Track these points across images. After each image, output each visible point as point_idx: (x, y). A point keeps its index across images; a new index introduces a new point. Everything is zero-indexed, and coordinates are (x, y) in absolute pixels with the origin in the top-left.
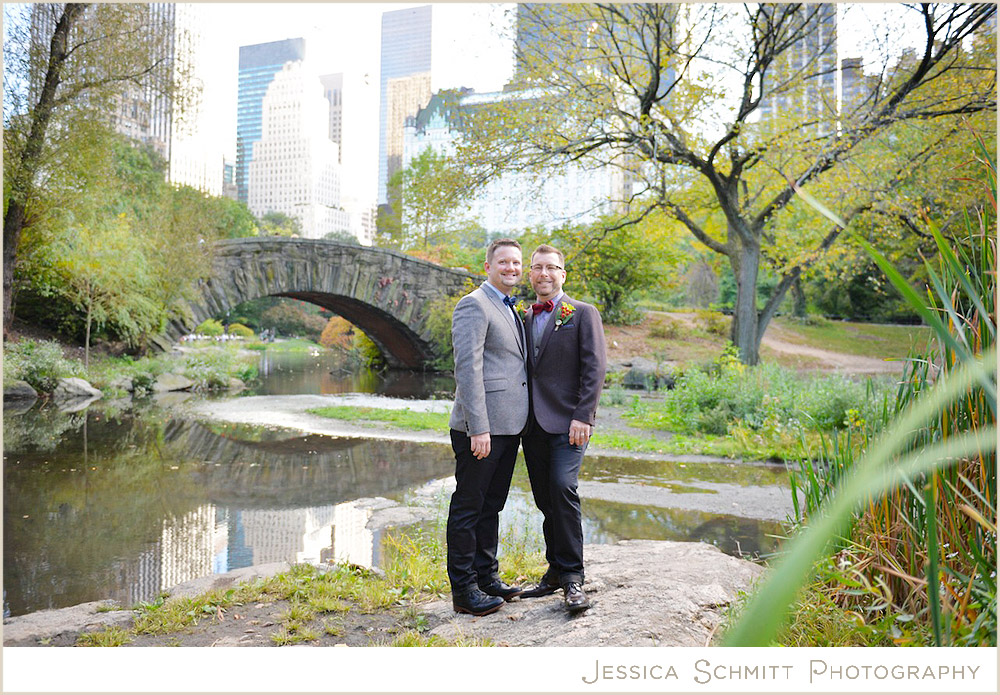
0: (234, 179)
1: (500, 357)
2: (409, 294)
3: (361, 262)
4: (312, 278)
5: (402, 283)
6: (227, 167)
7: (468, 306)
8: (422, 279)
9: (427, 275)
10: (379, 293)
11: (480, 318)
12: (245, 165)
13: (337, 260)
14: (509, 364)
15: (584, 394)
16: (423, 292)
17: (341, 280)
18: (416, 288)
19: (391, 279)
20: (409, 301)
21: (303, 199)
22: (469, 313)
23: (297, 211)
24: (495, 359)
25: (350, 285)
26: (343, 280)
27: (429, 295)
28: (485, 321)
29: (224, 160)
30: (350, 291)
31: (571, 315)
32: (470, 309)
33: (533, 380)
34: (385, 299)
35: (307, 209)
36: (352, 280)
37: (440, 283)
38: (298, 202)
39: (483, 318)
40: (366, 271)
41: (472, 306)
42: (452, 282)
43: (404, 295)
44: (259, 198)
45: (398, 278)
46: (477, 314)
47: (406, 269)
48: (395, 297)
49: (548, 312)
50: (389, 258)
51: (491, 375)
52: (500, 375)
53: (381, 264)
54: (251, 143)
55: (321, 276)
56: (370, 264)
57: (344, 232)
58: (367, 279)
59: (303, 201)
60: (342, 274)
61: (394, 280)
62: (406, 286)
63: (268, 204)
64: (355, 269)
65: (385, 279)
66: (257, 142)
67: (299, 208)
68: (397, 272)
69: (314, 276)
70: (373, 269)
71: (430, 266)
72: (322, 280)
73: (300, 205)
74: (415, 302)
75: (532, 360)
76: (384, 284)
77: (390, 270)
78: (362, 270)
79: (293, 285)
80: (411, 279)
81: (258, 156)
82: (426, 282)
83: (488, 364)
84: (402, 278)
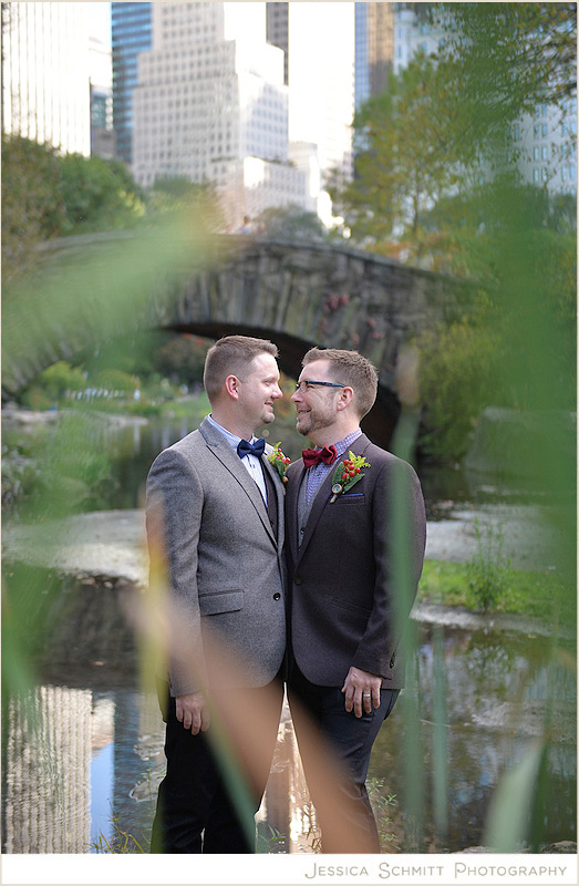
0: (110, 119)
1: (230, 553)
2: (379, 323)
3: (293, 269)
4: (209, 299)
5: (366, 303)
6: (96, 99)
7: (166, 469)
8: (399, 295)
9: (408, 287)
10: (326, 321)
11: (187, 489)
12: (128, 93)
13: (251, 268)
14: (247, 564)
15: (374, 622)
16: (402, 318)
17: (260, 302)
18: (390, 313)
19: (345, 296)
20: (379, 334)
21: (224, 149)
22: (168, 481)
23: (216, 171)
24: (221, 556)
25: (275, 309)
26: (262, 301)
27: (414, 324)
28: (196, 493)
29: (91, 86)
30: (274, 320)
31: (360, 476)
32: (171, 473)
33: (295, 589)
34: (336, 331)
35: (232, 168)
36: (277, 300)
37: (431, 299)
38: (216, 155)
39: (193, 488)
40: (303, 285)
41: (173, 468)
42: (454, 299)
43: (368, 325)
44: (150, 151)
45: (359, 295)
46: (182, 482)
47: (372, 278)
48: (353, 329)
49: (328, 465)
50: (342, 260)
51: (214, 585)
52: (231, 584)
53: (328, 271)
54: (133, 56)
55: (225, 295)
56: (308, 273)
57: (293, 206)
58: (303, 298)
59: (224, 153)
60: (261, 291)
61: (352, 297)
62: (372, 309)
63: (165, 160)
64: (283, 282)
65: (334, 298)
66: (144, 54)
67: (220, 165)
68: (356, 284)
69: (214, 296)
70: (315, 280)
71: (415, 273)
72: (227, 303)
73: (220, 159)
74: (388, 335)
75: (294, 551)
76: (334, 304)
77: (344, 282)
78: (295, 282)
79: (177, 312)
80: (380, 296)
81: (148, 77)
82: (408, 300)
83: (208, 566)
84: (366, 295)
